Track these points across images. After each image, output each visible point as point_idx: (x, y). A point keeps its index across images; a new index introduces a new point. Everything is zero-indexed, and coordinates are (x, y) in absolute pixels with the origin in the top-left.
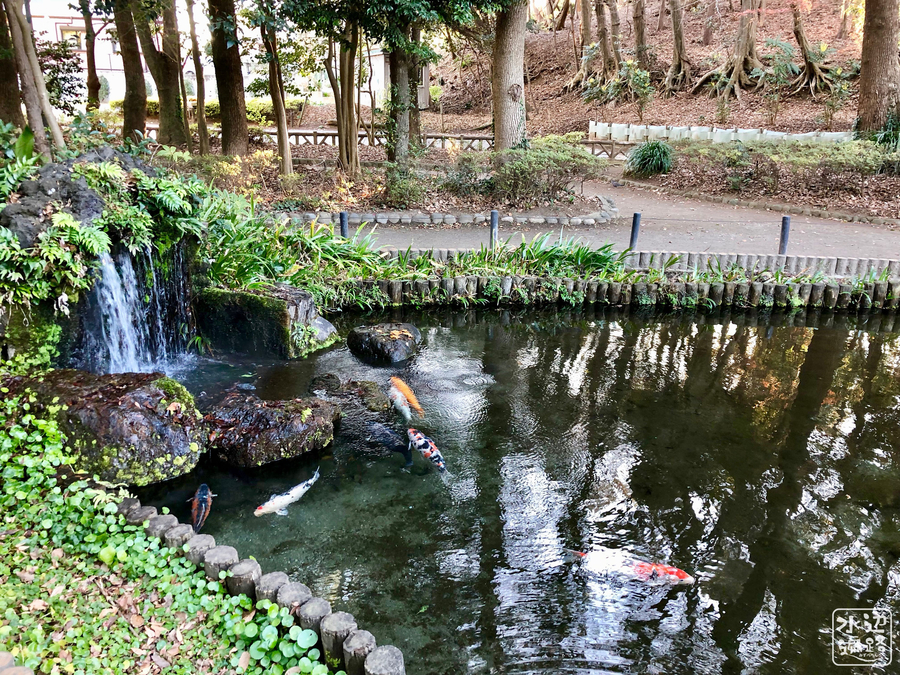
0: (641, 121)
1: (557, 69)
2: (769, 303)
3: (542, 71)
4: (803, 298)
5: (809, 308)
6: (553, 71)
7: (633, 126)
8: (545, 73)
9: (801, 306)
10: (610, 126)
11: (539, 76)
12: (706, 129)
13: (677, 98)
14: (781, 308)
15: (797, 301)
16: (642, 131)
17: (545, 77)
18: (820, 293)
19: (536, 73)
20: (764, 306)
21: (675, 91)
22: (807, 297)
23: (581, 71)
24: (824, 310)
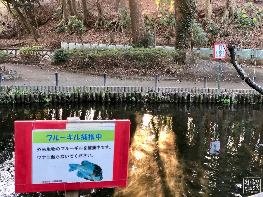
0: (81, 42)
1: (55, 18)
2: (37, 101)
3: (49, 19)
4: (50, 99)
5: (52, 102)
6: (53, 19)
7: (77, 44)
8: (50, 20)
9: (49, 102)
10: (68, 44)
11: (47, 21)
12: (105, 45)
13: (100, 32)
14: (42, 102)
15: (48, 100)
16: (81, 46)
17: (50, 22)
18: (55, 97)
19: (46, 20)
20: (35, 102)
21: (99, 29)
22: (51, 99)
23: (63, 20)
24: (57, 102)
